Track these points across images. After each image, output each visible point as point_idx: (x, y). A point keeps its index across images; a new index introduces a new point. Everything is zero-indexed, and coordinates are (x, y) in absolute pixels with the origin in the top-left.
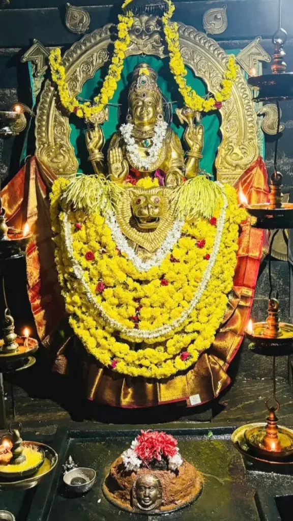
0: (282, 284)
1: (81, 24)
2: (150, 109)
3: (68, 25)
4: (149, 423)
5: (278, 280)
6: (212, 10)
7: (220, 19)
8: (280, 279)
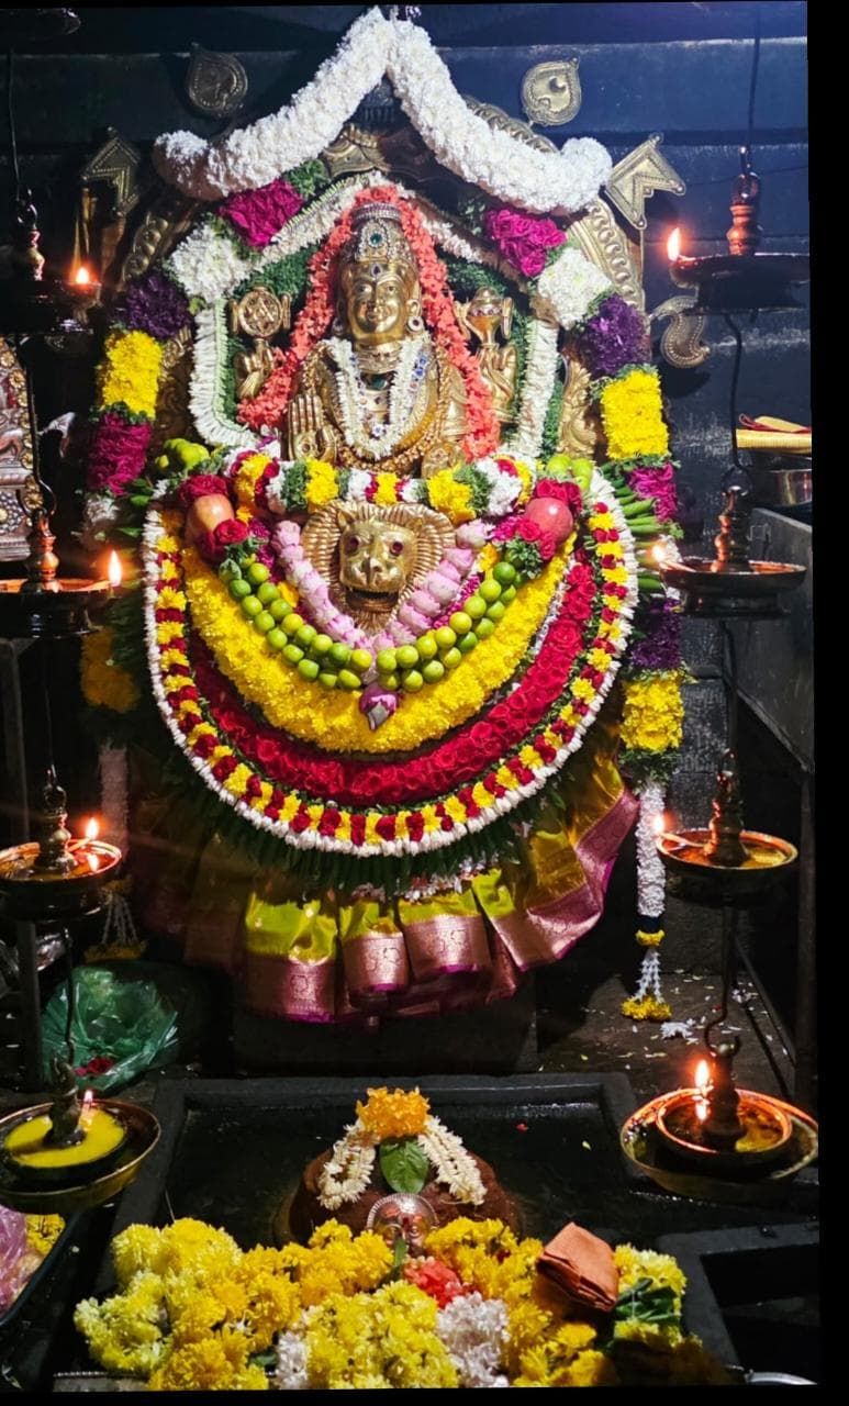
0: (708, 735)
1: (226, 96)
2: (393, 303)
3: (193, 95)
4: (384, 1075)
5: (700, 726)
6: (542, 68)
7: (563, 88)
8: (704, 723)
